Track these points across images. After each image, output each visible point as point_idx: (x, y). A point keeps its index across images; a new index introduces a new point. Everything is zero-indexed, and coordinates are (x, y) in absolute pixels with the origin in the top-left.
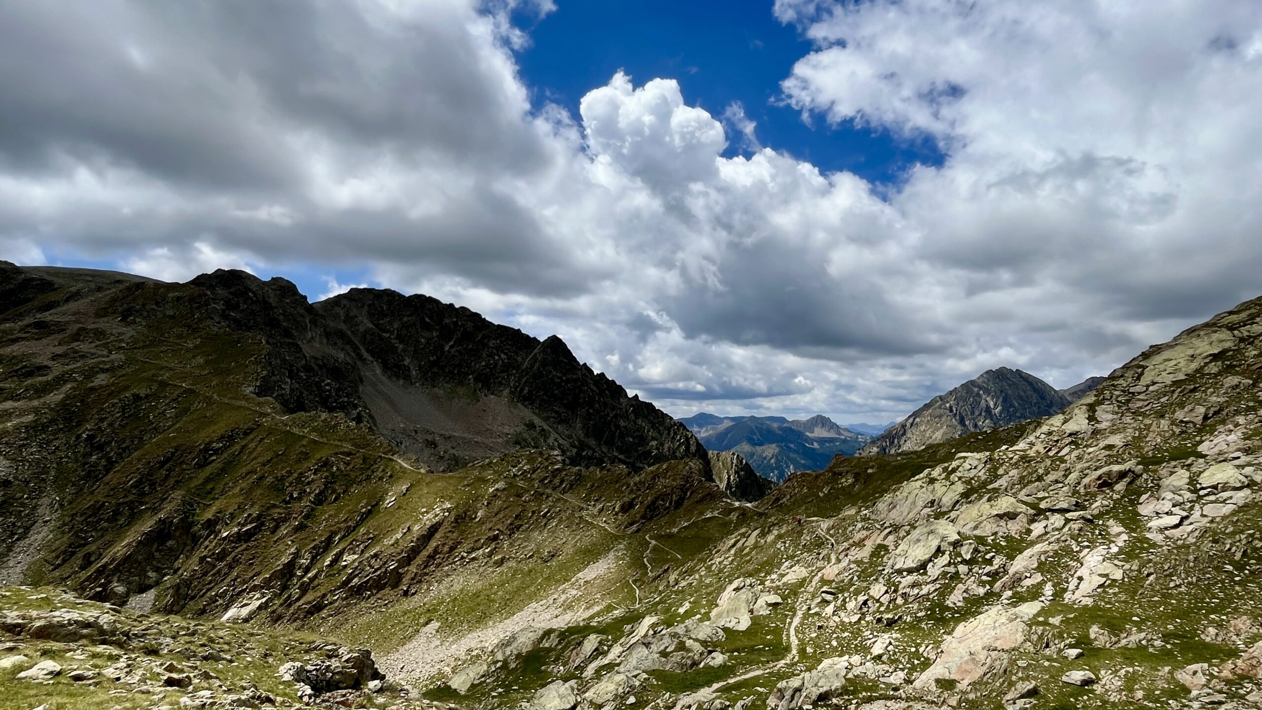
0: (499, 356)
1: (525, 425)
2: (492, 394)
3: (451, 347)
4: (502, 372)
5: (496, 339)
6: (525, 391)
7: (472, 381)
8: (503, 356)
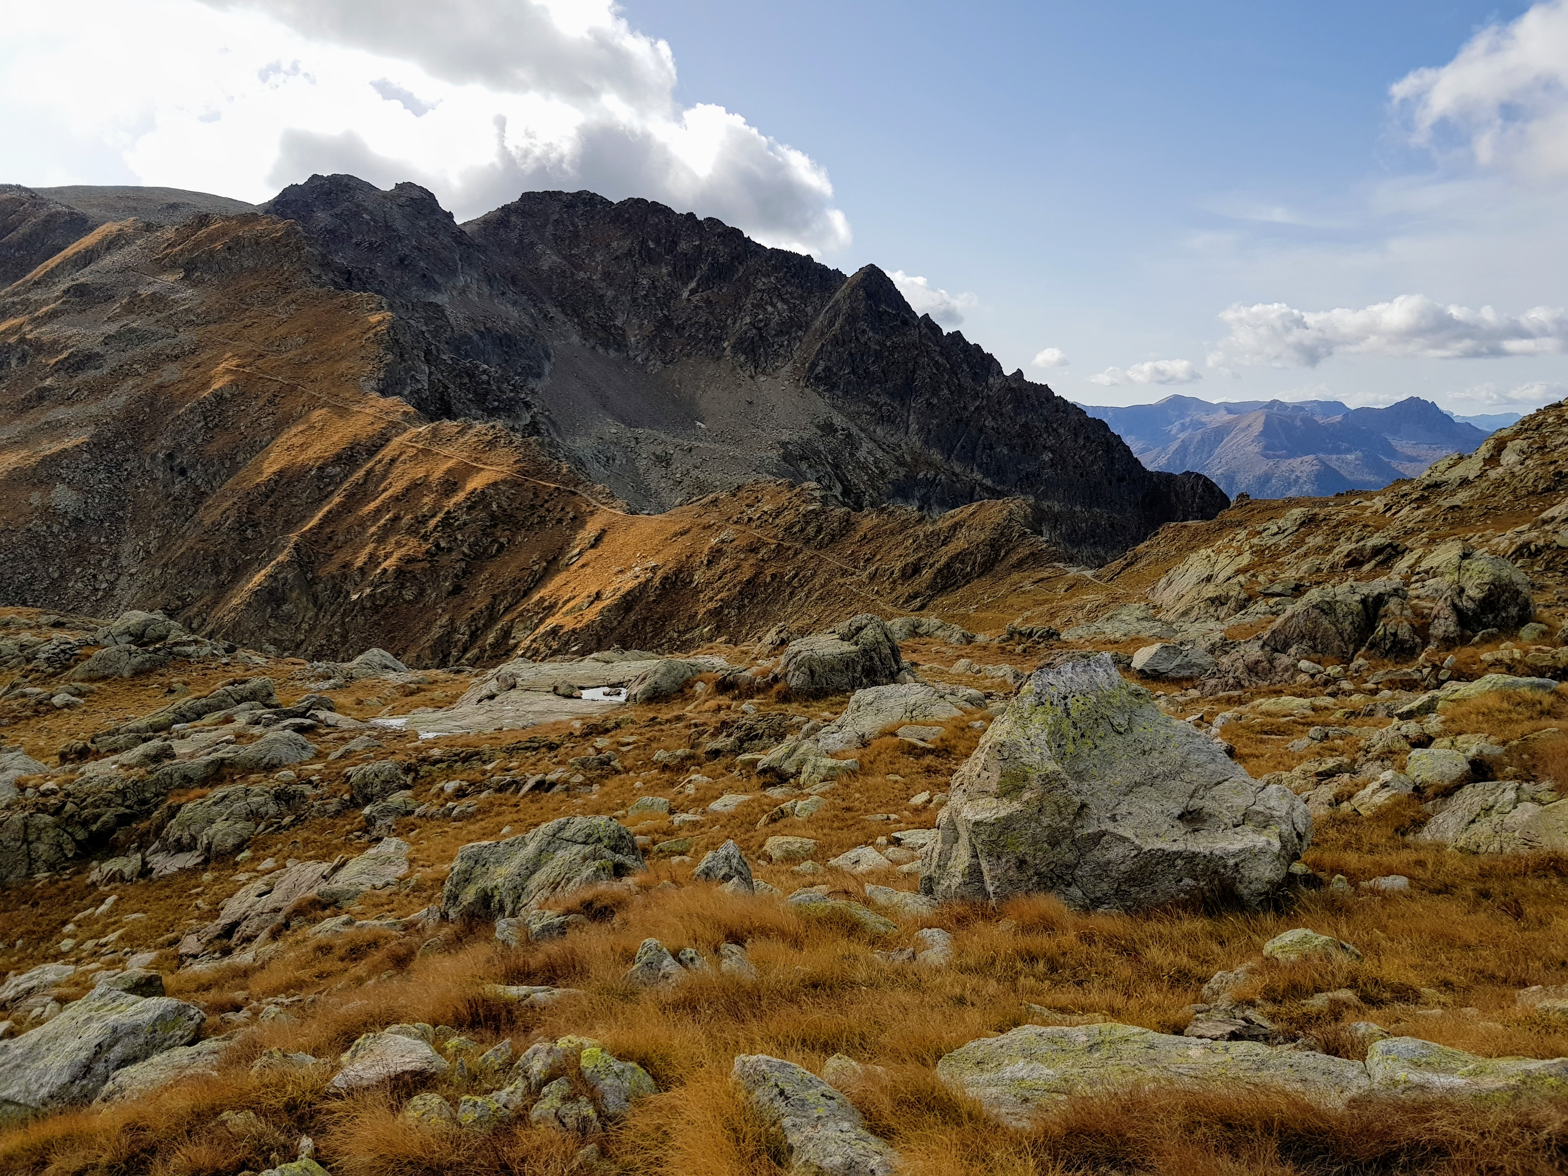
0: (774, 306)
1: (818, 427)
2: (764, 373)
3: (693, 292)
4: (780, 333)
5: (768, 275)
6: (819, 369)
7: (728, 352)
8: (779, 305)
